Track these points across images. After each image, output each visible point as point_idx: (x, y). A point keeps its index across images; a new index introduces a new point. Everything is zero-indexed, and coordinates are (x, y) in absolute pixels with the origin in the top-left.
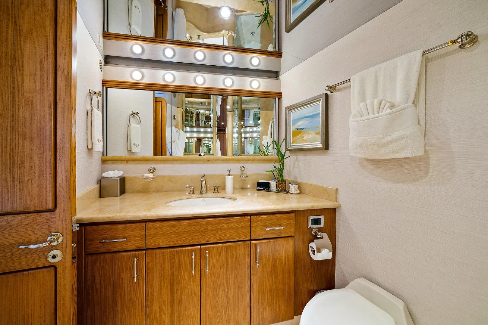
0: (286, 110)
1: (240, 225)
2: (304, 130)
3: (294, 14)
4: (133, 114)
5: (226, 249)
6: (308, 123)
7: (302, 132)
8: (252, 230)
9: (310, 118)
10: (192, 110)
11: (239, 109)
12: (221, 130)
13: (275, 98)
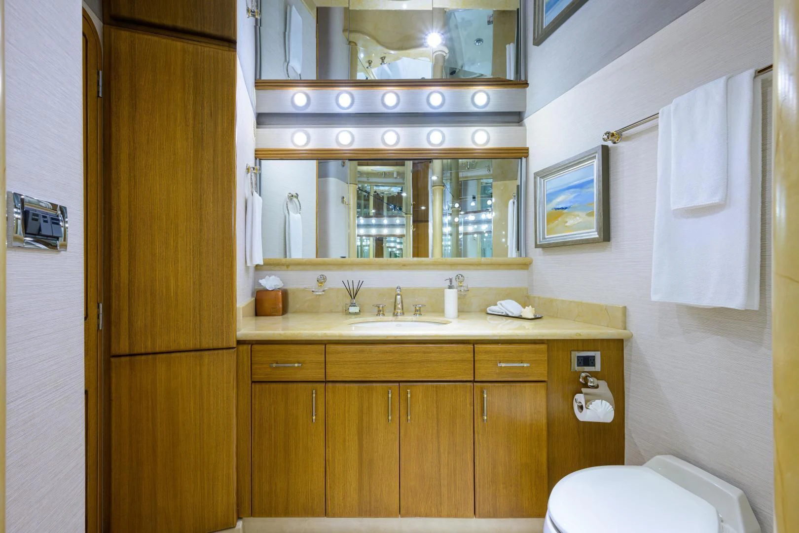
0: (535, 178)
1: (457, 357)
2: (567, 209)
3: (549, 12)
4: (291, 197)
5: (436, 391)
6: (575, 197)
7: (564, 213)
8: (476, 365)
9: (578, 190)
10: (368, 188)
11: (454, 180)
12: (420, 220)
13: (521, 158)
